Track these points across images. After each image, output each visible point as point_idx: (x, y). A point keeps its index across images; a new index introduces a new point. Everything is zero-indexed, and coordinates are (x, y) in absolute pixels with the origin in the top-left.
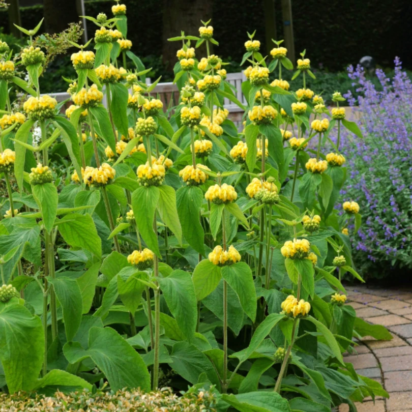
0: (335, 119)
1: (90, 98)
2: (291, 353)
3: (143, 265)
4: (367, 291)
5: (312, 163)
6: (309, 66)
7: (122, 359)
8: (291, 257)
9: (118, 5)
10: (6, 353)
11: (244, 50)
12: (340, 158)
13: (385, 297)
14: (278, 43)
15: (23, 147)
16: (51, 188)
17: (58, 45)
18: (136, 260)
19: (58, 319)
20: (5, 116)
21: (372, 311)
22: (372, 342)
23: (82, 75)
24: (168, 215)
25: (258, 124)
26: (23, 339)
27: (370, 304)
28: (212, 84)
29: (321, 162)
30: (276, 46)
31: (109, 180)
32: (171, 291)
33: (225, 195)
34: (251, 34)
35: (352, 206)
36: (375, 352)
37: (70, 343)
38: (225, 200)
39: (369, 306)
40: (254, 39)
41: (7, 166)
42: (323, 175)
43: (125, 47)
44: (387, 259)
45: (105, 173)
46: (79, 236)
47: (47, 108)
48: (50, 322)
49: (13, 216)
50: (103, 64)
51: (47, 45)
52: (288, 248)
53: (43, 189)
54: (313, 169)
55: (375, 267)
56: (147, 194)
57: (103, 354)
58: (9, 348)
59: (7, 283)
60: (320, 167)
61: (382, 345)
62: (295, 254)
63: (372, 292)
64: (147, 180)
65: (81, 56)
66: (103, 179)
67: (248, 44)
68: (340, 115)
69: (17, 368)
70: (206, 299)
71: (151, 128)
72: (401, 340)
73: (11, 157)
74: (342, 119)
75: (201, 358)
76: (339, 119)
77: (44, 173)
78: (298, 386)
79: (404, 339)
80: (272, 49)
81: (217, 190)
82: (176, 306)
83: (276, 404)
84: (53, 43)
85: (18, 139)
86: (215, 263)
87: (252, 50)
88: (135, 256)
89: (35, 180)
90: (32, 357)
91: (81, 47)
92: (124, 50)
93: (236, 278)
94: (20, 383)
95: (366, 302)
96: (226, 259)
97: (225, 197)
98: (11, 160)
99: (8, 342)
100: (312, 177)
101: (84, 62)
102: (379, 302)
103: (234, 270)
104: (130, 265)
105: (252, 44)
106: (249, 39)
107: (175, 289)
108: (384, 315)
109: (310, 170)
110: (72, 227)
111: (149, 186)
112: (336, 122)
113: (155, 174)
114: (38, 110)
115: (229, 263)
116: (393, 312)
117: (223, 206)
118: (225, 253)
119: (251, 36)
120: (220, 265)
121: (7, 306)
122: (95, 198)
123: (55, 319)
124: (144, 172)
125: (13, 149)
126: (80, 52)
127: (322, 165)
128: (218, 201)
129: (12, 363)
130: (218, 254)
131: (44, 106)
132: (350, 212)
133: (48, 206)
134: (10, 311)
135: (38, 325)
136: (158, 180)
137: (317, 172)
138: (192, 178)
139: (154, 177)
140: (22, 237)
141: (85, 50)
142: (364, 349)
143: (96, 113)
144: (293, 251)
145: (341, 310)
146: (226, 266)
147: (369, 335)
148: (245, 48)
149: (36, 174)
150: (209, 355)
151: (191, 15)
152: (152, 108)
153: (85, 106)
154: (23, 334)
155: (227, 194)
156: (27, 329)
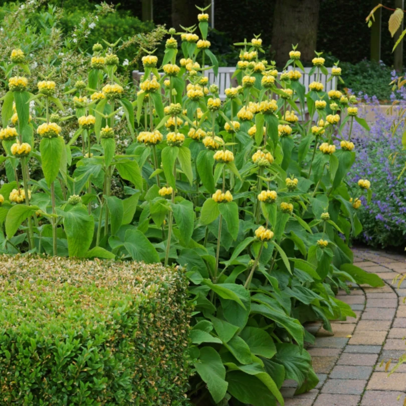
0: (350, 115)
1: (151, 87)
2: (258, 264)
3: (168, 197)
4: (385, 255)
5: (324, 146)
6: (340, 73)
7: (145, 250)
8: (263, 201)
9: (203, 14)
10: (70, 233)
11: (289, 58)
12: (351, 145)
13: (397, 260)
14: (318, 54)
15: (101, 116)
16: (112, 141)
17: (149, 42)
18: (164, 193)
19: (109, 223)
20: (95, 93)
21: (380, 269)
22: (368, 288)
23: (148, 71)
24: (185, 166)
25: (264, 114)
26: (82, 227)
27: (382, 264)
28: (248, 82)
29: (331, 146)
30: (317, 57)
31: (158, 141)
32: (179, 212)
33: (226, 157)
34: (295, 46)
35: (364, 183)
36: (367, 295)
37: (113, 237)
38: (225, 160)
39: (380, 265)
40: (296, 50)
41: (89, 126)
42: (332, 155)
43: (205, 46)
44: (399, 229)
45: (155, 136)
46: (129, 174)
47: (116, 92)
48: (104, 225)
49: (89, 157)
50: (170, 63)
51: (142, 42)
52: (262, 195)
53: (108, 141)
54: (324, 150)
55: (393, 236)
56: (172, 151)
57: (133, 246)
58: (72, 230)
59: (76, 194)
60: (329, 150)
61: (375, 291)
62: (266, 199)
63: (388, 256)
64: (172, 142)
65: (148, 59)
66: (154, 140)
67: (292, 53)
68: (353, 113)
69: (76, 242)
70: (211, 224)
71: (178, 110)
72: (391, 289)
73: (92, 120)
74: (355, 116)
75: (199, 260)
76: (352, 116)
77: (109, 132)
78: (271, 292)
79: (393, 288)
80: (313, 58)
81: (221, 154)
82: (180, 222)
83: (241, 292)
84: (146, 40)
85: (97, 110)
86: (216, 201)
87: (295, 58)
88: (164, 191)
89: (103, 135)
90: (86, 239)
91: (150, 52)
92: (202, 49)
93: (227, 211)
94: (76, 252)
95: (379, 262)
96: (223, 199)
97: (225, 158)
98: (92, 122)
99: (72, 227)
100: (323, 157)
101: (150, 62)
102: (389, 263)
103: (227, 206)
104: (160, 196)
105: (295, 53)
106: (293, 50)
107: (182, 211)
108: (388, 272)
109: (322, 151)
110: (125, 167)
111: (173, 146)
112: (351, 117)
113: (177, 139)
114: (111, 93)
115: (224, 201)
116: (396, 270)
117: (224, 164)
118: (223, 194)
119: (294, 48)
120: (219, 202)
121: (75, 207)
122: (147, 152)
123: (107, 223)
124: (171, 137)
125: (94, 116)
126: (148, 56)
127: (332, 148)
128: (221, 161)
129: (73, 239)
130: (218, 195)
131: (115, 91)
132: (363, 188)
133: (109, 152)
134: (76, 210)
135: (91, 221)
136: (179, 143)
137: (327, 153)
138: (211, 144)
139: (177, 141)
140: (91, 169)
141: (152, 55)
142: (361, 292)
143: (153, 97)
144: (265, 197)
145: (322, 251)
146: (222, 203)
147: (367, 283)
148: (289, 56)
149: (104, 132)
150: (205, 259)
151: (299, 12)
152: (196, 96)
153: (147, 91)
154: (82, 224)
155: (227, 157)
156: (85, 222)
